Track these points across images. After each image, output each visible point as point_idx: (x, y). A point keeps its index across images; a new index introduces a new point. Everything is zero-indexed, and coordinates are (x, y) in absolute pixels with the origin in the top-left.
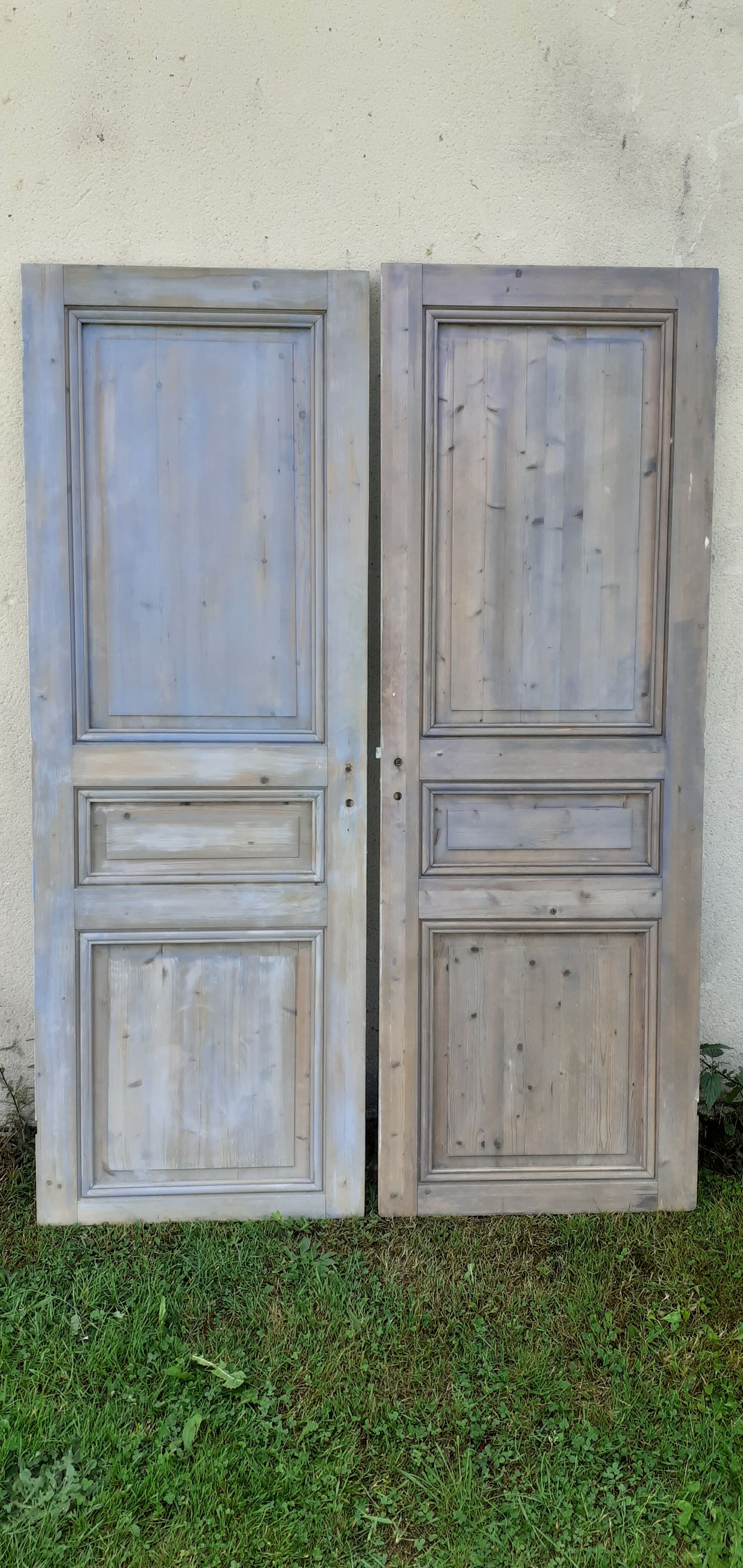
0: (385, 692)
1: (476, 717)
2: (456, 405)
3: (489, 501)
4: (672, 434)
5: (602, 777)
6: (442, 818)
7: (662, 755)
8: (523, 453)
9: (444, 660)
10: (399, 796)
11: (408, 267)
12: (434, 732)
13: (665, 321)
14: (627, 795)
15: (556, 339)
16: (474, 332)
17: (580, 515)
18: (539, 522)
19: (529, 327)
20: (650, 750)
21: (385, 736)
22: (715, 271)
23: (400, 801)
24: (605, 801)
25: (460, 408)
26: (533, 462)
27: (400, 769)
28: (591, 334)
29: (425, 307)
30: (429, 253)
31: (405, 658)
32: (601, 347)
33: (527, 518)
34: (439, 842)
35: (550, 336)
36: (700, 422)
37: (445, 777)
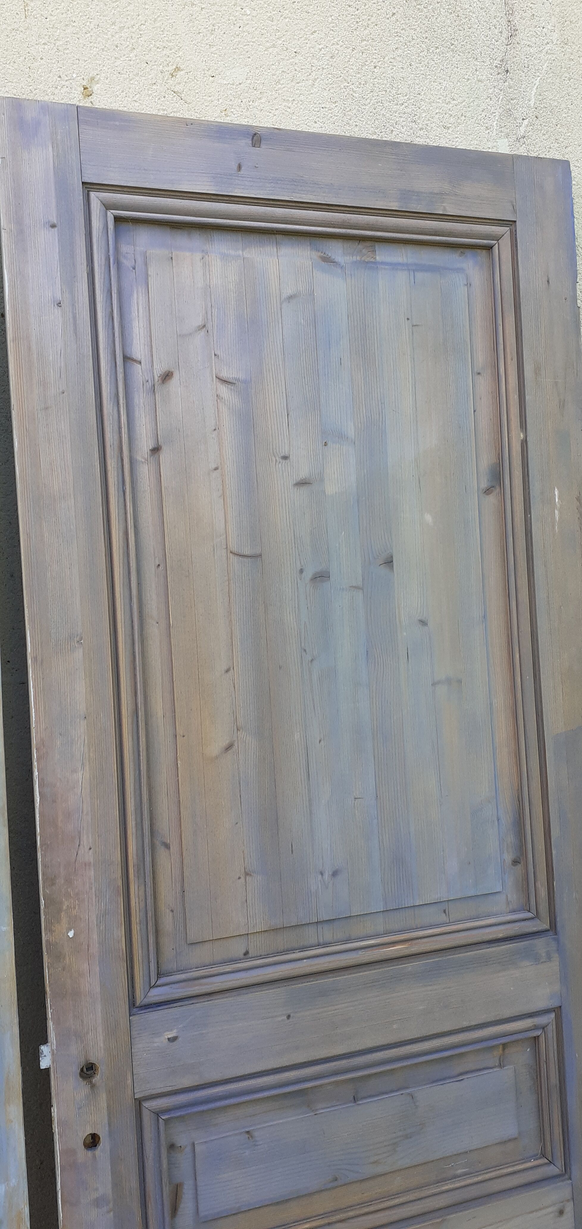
0: (50, 930)
1: (237, 948)
2: (159, 369)
3: (233, 545)
4: (523, 425)
5: (466, 1024)
6: (184, 1160)
7: (555, 965)
8: (285, 458)
9: (167, 846)
10: (93, 1141)
11: (46, 108)
12: (156, 995)
13: (498, 238)
14: (505, 1046)
15: (326, 259)
16: (181, 239)
17: (389, 562)
18: (321, 577)
19: (279, 237)
20: (537, 959)
21: (57, 1023)
22: (566, 164)
23: (98, 1151)
24: (470, 1063)
25: (167, 376)
26: (303, 473)
27: (93, 1086)
28: (384, 255)
29: (88, 187)
30: (87, 92)
31: (89, 857)
32: (402, 277)
33: (301, 571)
34: (180, 1212)
35: (315, 255)
36: (562, 405)
37: (187, 1082)
